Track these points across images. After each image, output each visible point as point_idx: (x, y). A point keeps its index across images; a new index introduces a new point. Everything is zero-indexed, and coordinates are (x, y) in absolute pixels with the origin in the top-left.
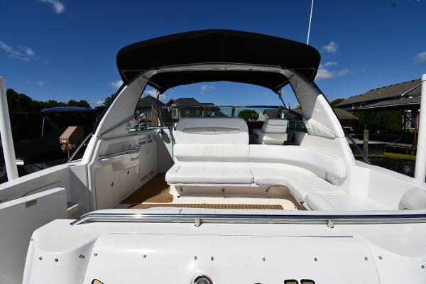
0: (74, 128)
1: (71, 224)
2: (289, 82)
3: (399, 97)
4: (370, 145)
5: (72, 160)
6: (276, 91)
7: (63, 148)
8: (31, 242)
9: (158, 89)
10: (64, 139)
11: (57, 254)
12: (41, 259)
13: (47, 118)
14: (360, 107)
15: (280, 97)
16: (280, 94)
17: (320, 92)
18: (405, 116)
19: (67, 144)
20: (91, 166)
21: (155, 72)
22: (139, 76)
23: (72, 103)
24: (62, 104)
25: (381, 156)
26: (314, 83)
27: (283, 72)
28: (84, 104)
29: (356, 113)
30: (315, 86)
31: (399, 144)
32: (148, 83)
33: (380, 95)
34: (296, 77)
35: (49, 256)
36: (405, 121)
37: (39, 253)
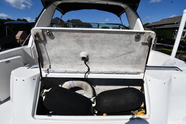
0: (22, 32)
1: (28, 68)
2: (125, 11)
3: (174, 24)
4: (157, 45)
5: (23, 46)
6: (119, 16)
7: (18, 41)
8: (11, 75)
9: (62, 12)
10: (18, 37)
11: (24, 78)
12: (17, 80)
13: (8, 27)
14: (156, 28)
15: (120, 19)
16: (120, 18)
17: (139, 17)
18: (175, 33)
19: (19, 40)
20: (33, 48)
21: (60, 2)
22: (51, 4)
23: (19, 20)
24: (13, 20)
25: (160, 50)
26: (136, 12)
27: (122, 5)
28: (25, 20)
29: (154, 30)
30: (137, 14)
31: (169, 45)
32: (56, 9)
33: (166, 22)
34: (129, 9)
35: (20, 79)
36: (174, 35)
37: (15, 78)
